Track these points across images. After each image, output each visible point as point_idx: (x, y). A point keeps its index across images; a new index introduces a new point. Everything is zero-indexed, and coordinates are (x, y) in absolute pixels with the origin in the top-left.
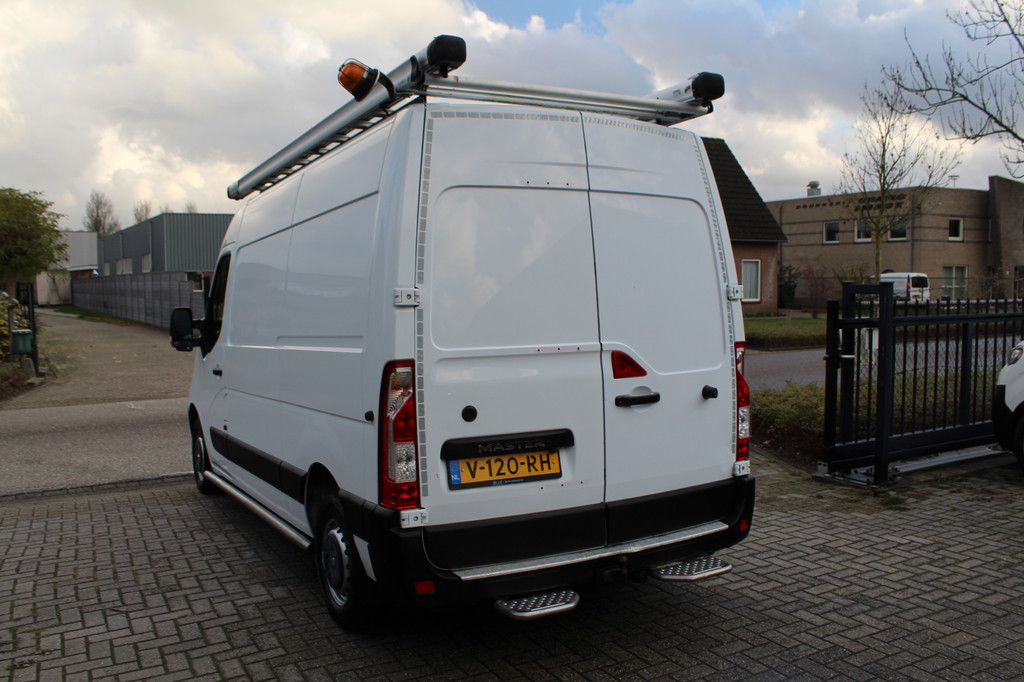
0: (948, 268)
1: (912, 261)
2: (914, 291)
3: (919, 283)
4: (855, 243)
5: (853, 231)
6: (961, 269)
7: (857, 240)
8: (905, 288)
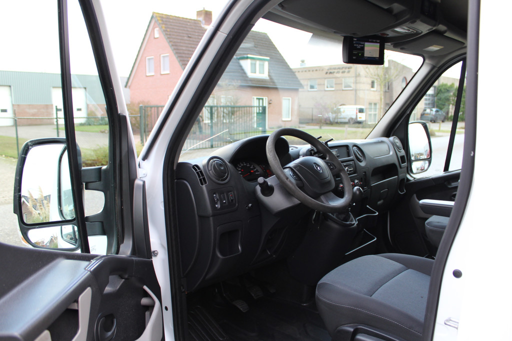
0: (370, 104)
1: (356, 100)
2: (360, 115)
3: (361, 111)
4: (325, 91)
5: (324, 85)
6: (375, 104)
7: (327, 89)
8: (355, 113)
